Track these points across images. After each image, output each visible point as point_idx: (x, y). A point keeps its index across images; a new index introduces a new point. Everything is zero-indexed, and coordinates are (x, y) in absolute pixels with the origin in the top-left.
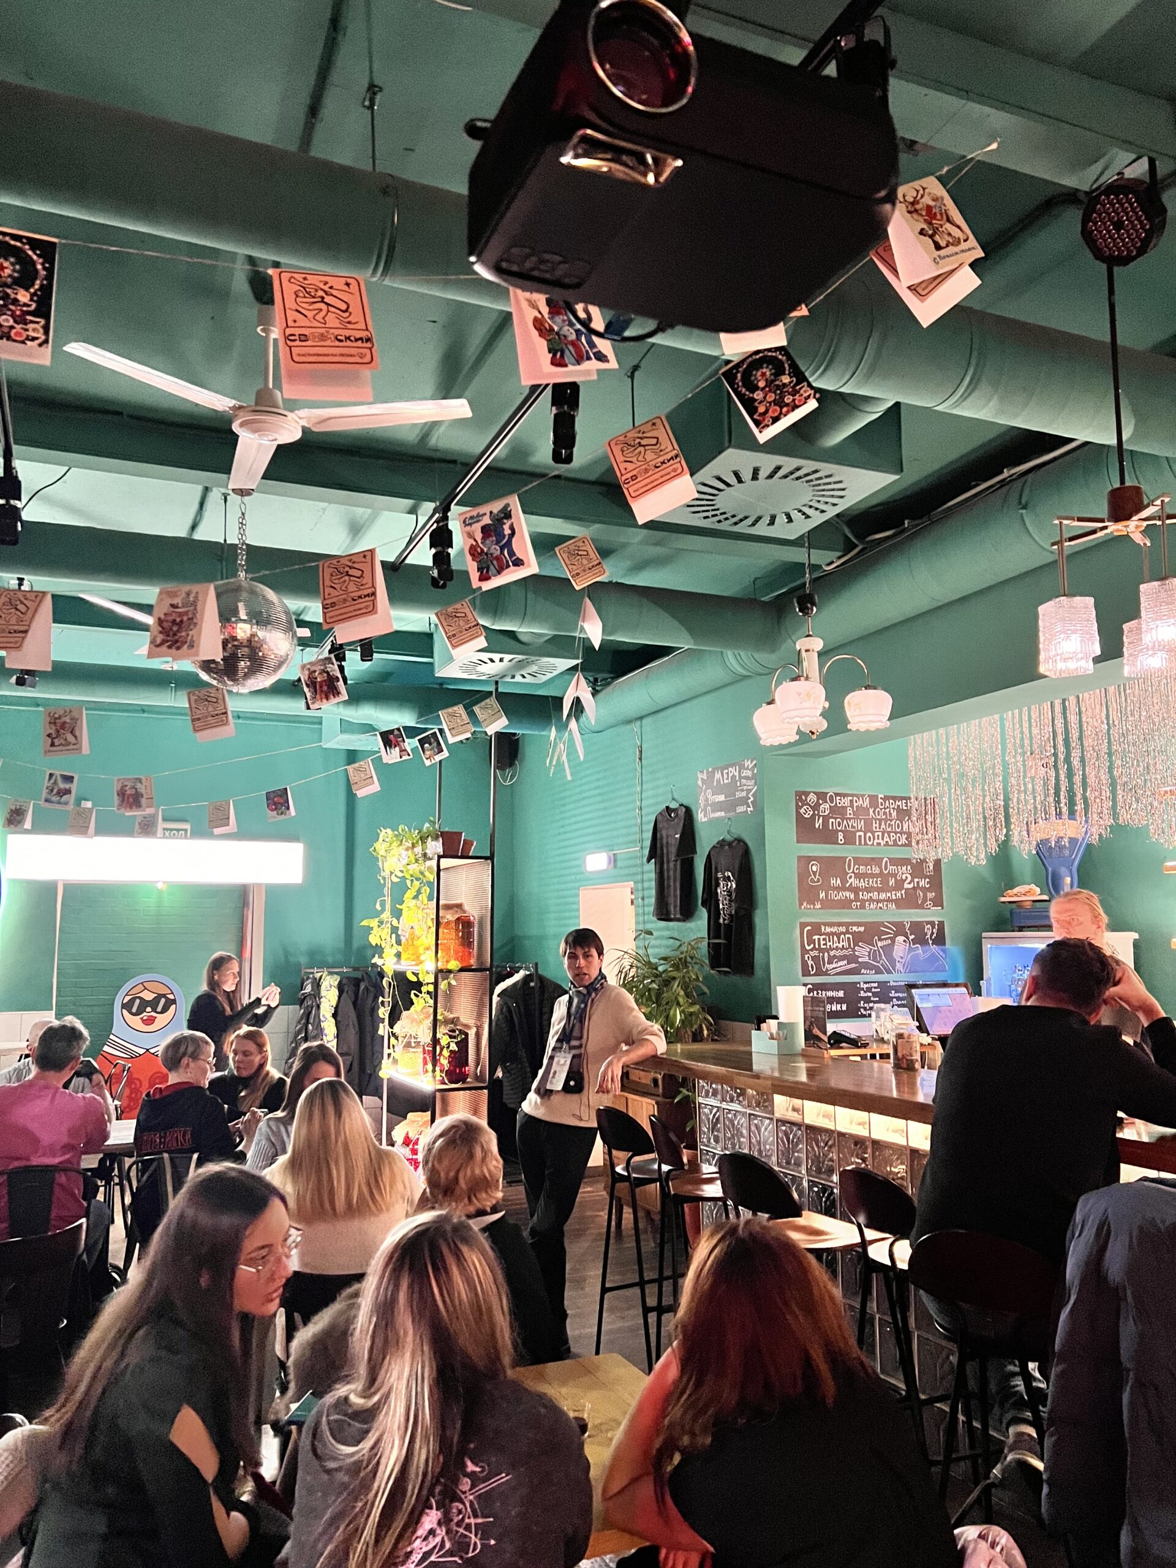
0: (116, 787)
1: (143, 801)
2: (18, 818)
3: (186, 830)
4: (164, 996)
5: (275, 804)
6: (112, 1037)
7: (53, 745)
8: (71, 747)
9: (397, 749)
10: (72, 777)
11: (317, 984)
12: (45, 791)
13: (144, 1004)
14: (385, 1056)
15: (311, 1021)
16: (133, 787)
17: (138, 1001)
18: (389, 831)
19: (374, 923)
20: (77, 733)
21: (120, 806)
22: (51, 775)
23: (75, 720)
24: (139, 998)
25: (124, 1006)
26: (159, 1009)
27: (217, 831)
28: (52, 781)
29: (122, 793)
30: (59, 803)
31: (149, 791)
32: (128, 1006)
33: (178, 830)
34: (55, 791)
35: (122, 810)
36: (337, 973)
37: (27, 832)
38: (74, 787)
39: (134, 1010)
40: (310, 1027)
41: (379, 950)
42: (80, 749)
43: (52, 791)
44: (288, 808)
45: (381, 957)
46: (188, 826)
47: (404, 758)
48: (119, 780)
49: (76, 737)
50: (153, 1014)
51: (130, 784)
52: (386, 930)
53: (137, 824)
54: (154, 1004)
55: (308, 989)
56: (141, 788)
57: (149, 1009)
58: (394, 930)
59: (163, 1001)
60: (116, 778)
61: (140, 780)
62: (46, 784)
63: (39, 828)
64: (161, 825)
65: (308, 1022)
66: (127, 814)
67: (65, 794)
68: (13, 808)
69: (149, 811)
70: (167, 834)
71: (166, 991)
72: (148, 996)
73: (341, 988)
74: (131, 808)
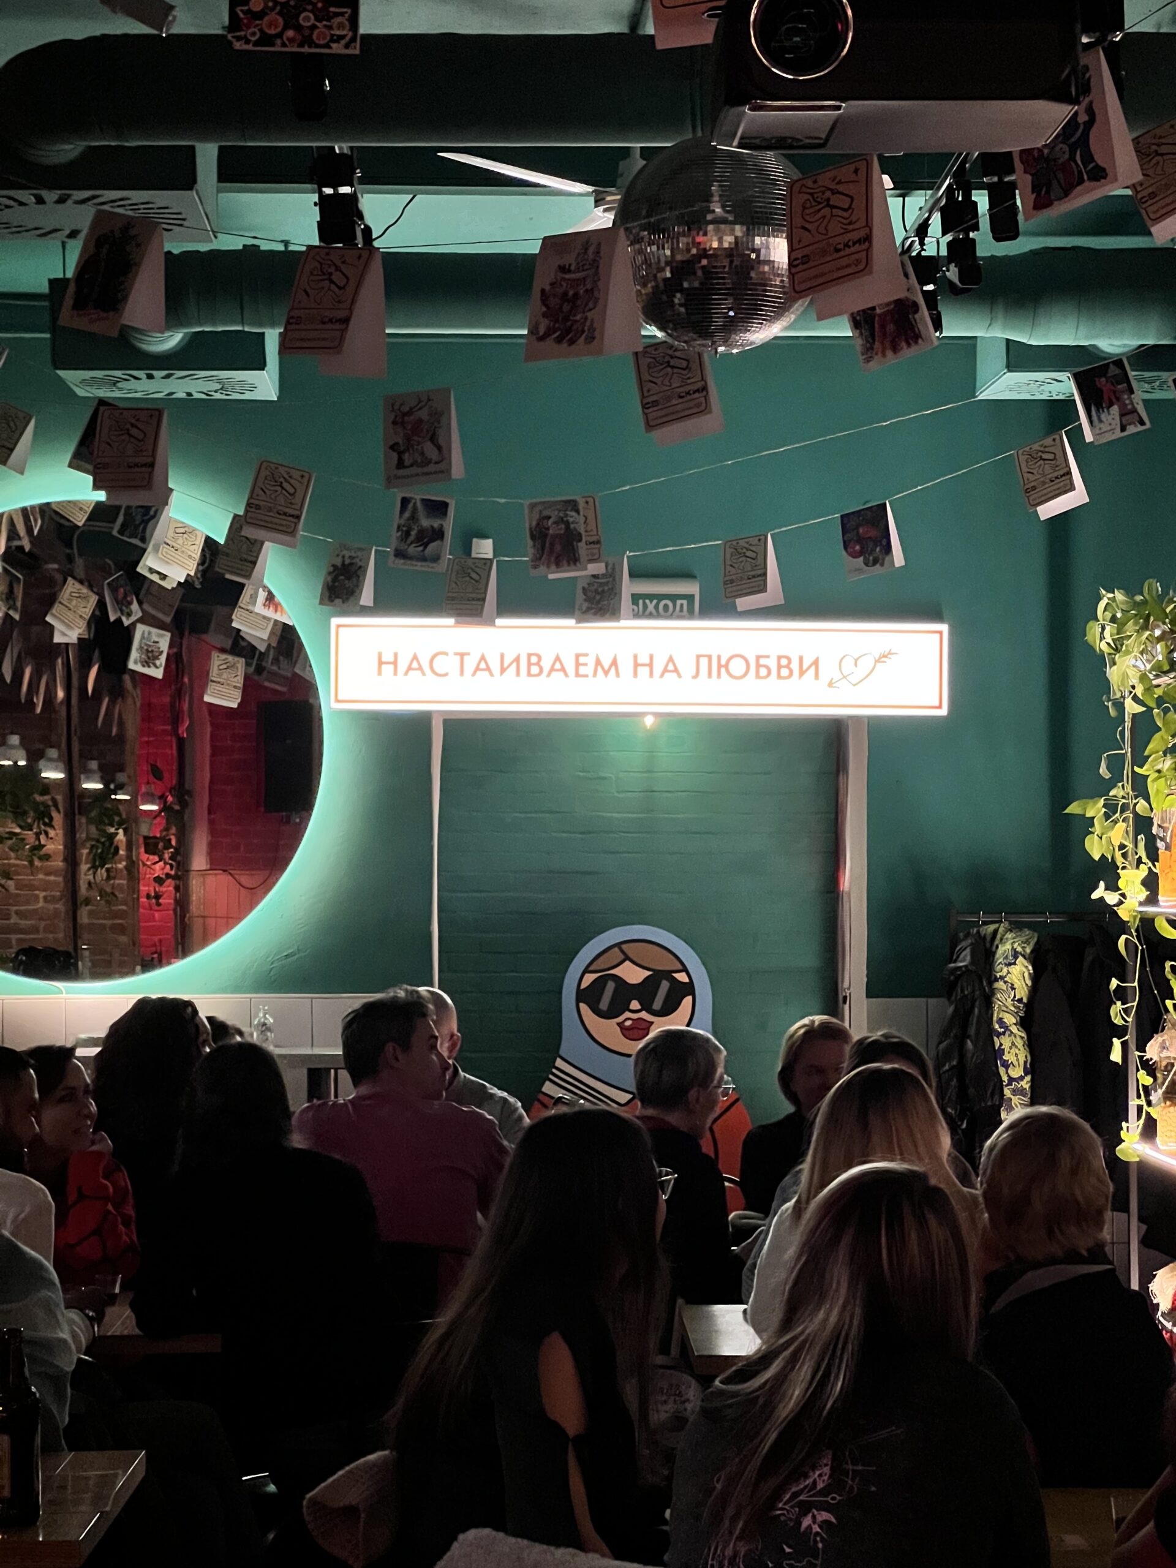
0: (527, 523)
1: (582, 548)
2: (348, 584)
3: (690, 598)
4: (668, 975)
5: (860, 540)
6: (559, 1063)
7: (400, 465)
8: (432, 468)
9: (1115, 409)
10: (445, 505)
11: (985, 953)
12: (395, 535)
13: (625, 992)
14: (1132, 1113)
15: (972, 1031)
16: (561, 521)
17: (611, 986)
18: (1119, 596)
19: (1095, 809)
20: (442, 442)
21: (536, 561)
22: (405, 502)
23: (439, 416)
24: (615, 978)
25: (582, 996)
26: (657, 1005)
27: (743, 603)
28: (407, 515)
29: (539, 534)
30: (424, 559)
31: (592, 525)
32: (588, 996)
33: (674, 598)
34: (413, 533)
35: (543, 569)
36: (1031, 926)
37: (365, 611)
38: (449, 525)
39: (604, 1005)
40: (969, 1044)
41: (1108, 872)
42: (447, 471)
43: (407, 534)
44: (888, 549)
45: (1113, 887)
46: (692, 588)
47: (1132, 430)
48: (532, 506)
49: (439, 448)
50: (644, 1015)
51: (554, 515)
52: (1121, 826)
53: (579, 591)
54: (645, 992)
55: (964, 960)
56: (578, 521)
57: (635, 1005)
58: (1143, 825)
59: (665, 985)
60: (527, 502)
61: (573, 505)
62: (396, 521)
63: (386, 604)
64: (628, 587)
65: (963, 1037)
66: (551, 576)
67: (432, 540)
68: (338, 562)
69: (596, 568)
70: (651, 607)
71: (670, 964)
72: (633, 974)
73: (1037, 959)
74: (558, 564)
